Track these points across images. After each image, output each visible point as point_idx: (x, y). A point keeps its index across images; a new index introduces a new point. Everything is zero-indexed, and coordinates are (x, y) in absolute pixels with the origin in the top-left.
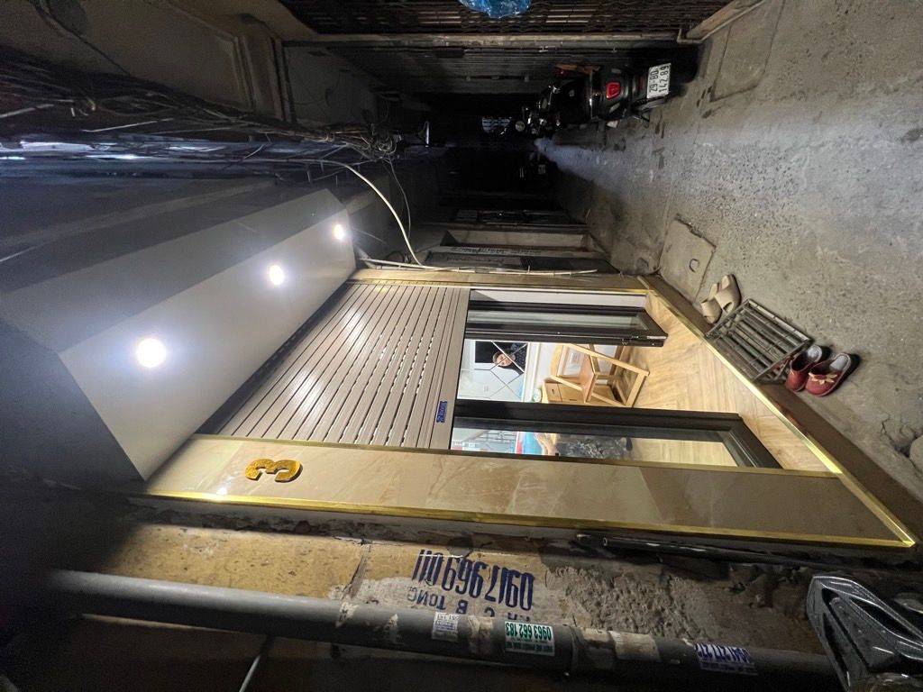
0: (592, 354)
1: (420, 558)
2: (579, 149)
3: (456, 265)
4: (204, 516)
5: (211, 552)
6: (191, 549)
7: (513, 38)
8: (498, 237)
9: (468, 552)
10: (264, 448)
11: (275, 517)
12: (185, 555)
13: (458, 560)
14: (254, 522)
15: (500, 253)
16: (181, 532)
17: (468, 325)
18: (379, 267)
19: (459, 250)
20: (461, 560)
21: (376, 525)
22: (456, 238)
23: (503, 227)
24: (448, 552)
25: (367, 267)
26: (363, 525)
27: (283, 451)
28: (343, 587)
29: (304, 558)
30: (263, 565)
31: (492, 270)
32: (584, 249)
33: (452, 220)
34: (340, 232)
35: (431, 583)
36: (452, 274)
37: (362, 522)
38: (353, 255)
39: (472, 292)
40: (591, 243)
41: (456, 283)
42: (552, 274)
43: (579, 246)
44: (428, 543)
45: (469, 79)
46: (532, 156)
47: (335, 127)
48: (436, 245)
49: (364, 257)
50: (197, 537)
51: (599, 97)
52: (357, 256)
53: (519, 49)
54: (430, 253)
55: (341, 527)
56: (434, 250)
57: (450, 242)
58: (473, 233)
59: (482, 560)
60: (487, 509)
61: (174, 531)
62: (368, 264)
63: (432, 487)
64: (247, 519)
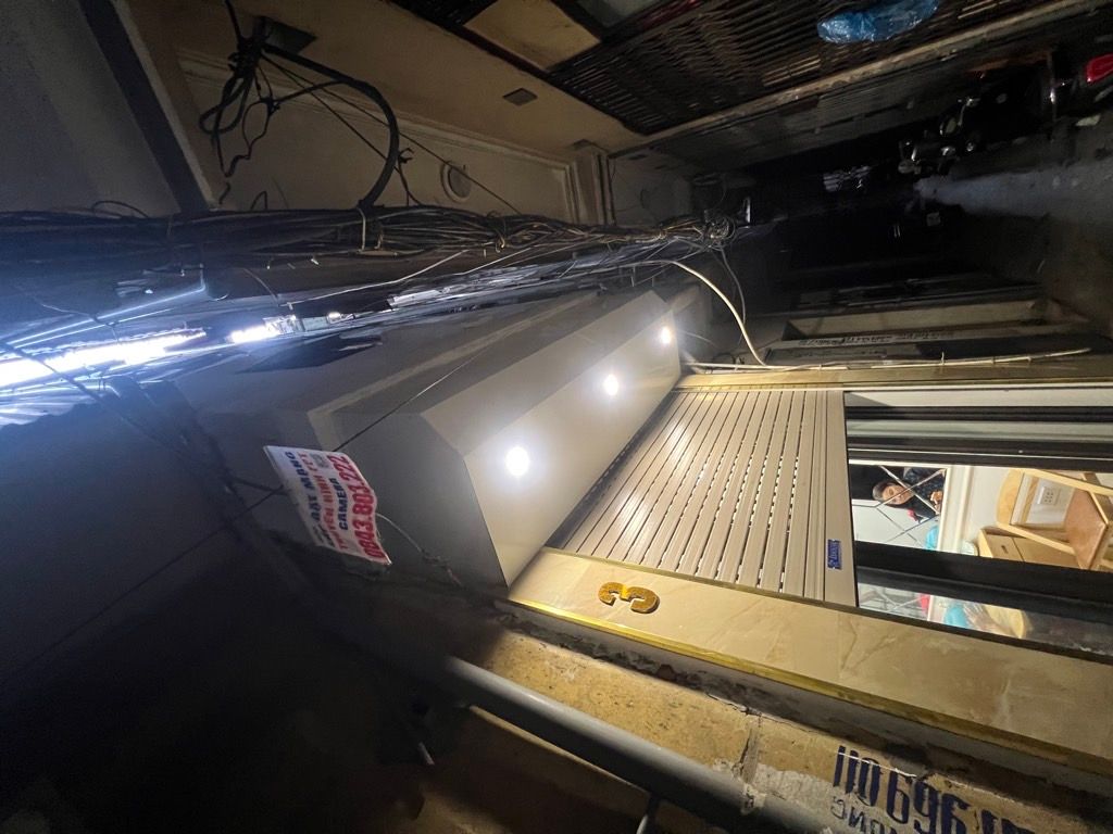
0: (1093, 489)
1: (840, 759)
2: (1008, 175)
3: (816, 362)
4: (560, 634)
5: (572, 676)
6: (553, 668)
7: (898, 58)
8: (871, 321)
9: (925, 772)
10: (613, 570)
11: (633, 653)
12: (548, 672)
13: (908, 780)
14: (612, 653)
15: (878, 342)
16: (541, 647)
17: (850, 440)
18: (709, 372)
19: (809, 344)
20: (914, 781)
21: (764, 694)
22: (801, 329)
23: (876, 306)
24: (888, 762)
25: (693, 373)
26: (744, 688)
27: (633, 577)
28: (731, 764)
29: (674, 711)
30: (629, 706)
31: (874, 364)
32: (1041, 322)
33: (794, 307)
34: (666, 334)
35: (867, 801)
36: (810, 373)
37: (741, 682)
38: (678, 360)
39: (846, 395)
40: (1054, 310)
41: (817, 384)
42: (990, 361)
43: (1027, 317)
44: (850, 738)
45: (817, 131)
46: (909, 207)
47: (667, 223)
48: (777, 340)
49: (692, 362)
50: (556, 657)
51: (1068, 86)
52: (682, 361)
53: (906, 68)
54: (770, 351)
55: (716, 684)
56: (774, 346)
57: (792, 334)
58: (827, 320)
59: (953, 791)
60: (952, 710)
61: (534, 644)
62: (696, 369)
63: (845, 658)
64: (603, 647)
